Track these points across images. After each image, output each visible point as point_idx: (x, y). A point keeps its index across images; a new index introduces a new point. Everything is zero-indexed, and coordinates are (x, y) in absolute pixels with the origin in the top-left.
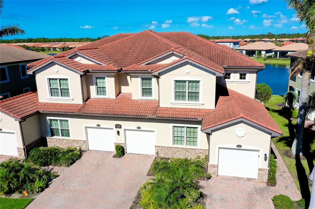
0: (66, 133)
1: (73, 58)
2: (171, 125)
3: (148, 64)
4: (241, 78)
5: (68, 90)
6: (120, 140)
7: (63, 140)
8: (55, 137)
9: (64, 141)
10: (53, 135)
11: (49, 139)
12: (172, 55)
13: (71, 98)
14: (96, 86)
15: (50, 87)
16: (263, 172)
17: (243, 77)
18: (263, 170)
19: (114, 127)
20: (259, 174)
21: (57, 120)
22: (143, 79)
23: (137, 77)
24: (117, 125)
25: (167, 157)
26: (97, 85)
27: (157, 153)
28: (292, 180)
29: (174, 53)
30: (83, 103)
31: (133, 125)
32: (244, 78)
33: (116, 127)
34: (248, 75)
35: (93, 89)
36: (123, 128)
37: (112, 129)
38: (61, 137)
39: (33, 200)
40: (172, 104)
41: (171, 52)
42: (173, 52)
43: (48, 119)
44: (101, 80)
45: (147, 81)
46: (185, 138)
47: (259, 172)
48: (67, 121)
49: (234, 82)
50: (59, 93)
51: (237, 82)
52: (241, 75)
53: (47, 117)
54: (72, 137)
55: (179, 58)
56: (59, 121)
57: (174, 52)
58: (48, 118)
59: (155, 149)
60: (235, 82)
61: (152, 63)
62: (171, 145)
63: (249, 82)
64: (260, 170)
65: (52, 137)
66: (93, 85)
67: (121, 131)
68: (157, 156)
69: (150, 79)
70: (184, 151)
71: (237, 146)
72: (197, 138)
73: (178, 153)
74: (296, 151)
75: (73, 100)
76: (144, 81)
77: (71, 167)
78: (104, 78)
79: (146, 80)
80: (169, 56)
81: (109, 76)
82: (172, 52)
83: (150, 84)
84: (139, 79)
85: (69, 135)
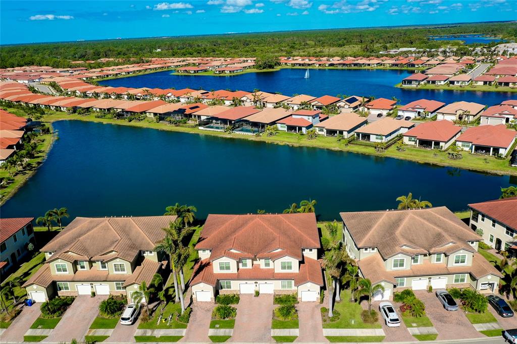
0: (229, 287)
2: (281, 281)
4: (310, 251)
5: (229, 267)
6: (257, 289)
9: (228, 291)
10: (222, 288)
11: (220, 290)
13: (231, 270)
15: (220, 266)
19: (254, 283)
20: (317, 300)
21: (224, 282)
24: (256, 282)
30: (237, 272)
31: (263, 282)
34: (313, 250)
38: (226, 289)
39: (235, 320)
40: (280, 271)
44: (244, 261)
45: (267, 261)
46: (287, 286)
48: (230, 282)
50: (225, 268)
54: (232, 289)
58: (220, 281)
59: (274, 291)
60: (307, 253)
61: (270, 252)
66: (241, 263)
67: (257, 284)
68: (275, 294)
70: (287, 291)
71: (308, 290)
73: (284, 292)
77: (239, 304)
84: (263, 260)
85: (230, 288)
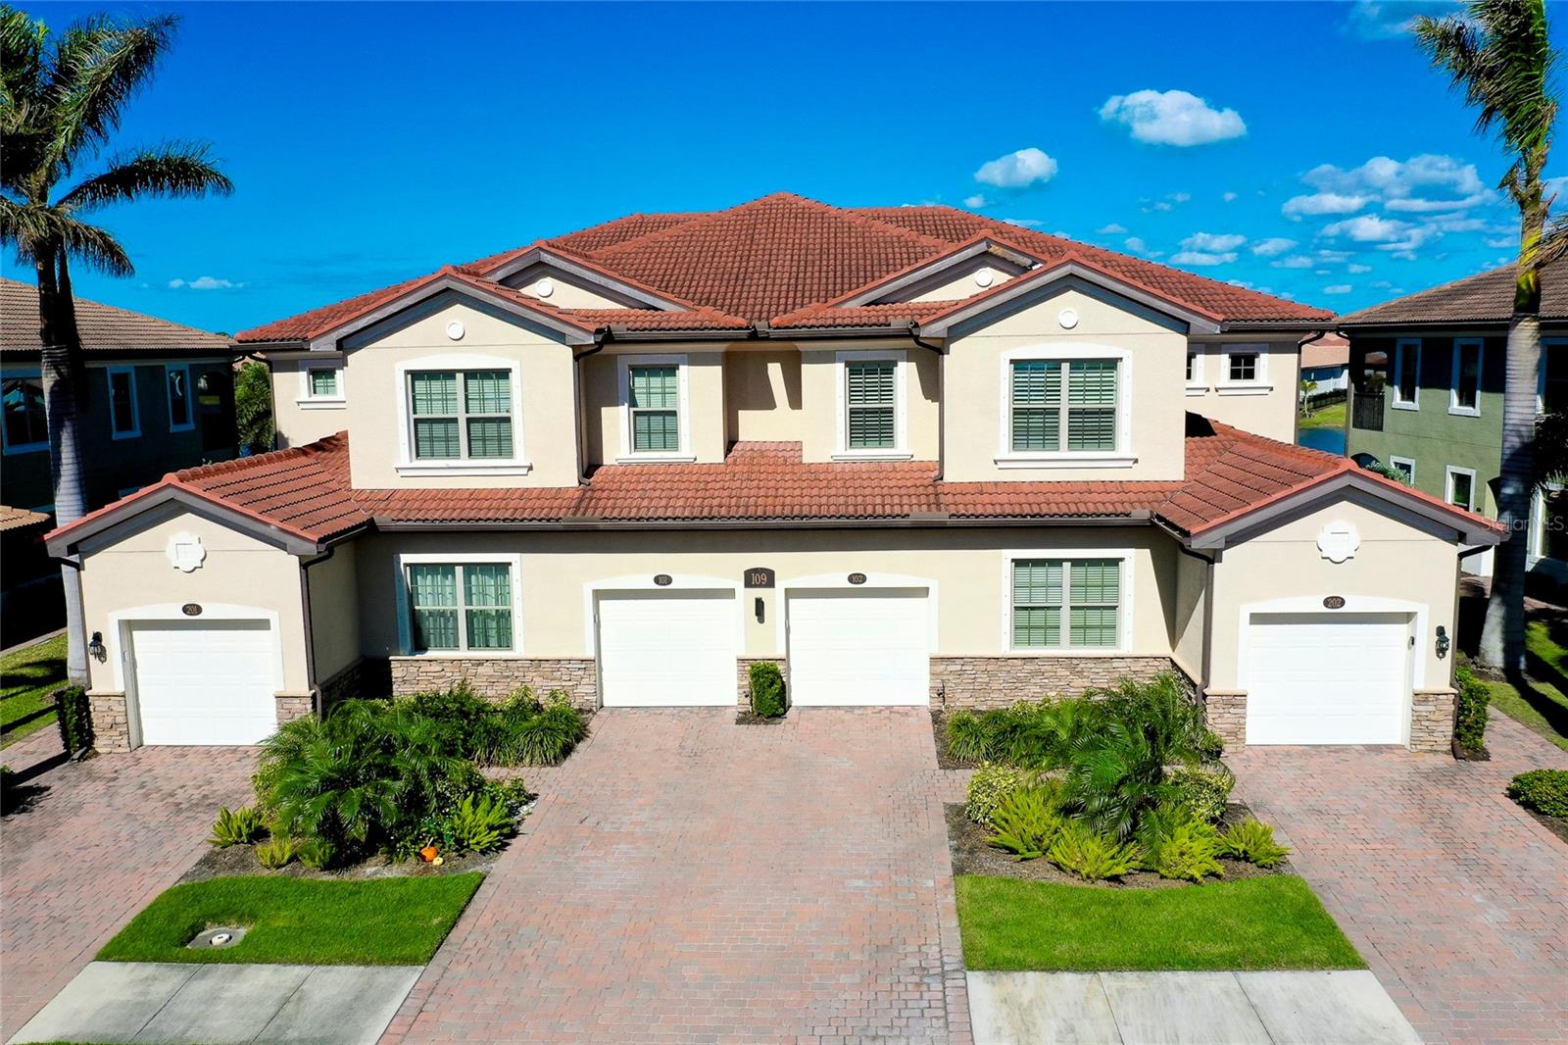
0: (493, 628)
1: (516, 281)
2: (1004, 557)
3: (876, 302)
4: (1235, 375)
5: (504, 426)
6: (767, 646)
7: (480, 663)
8: (430, 654)
9: (480, 669)
10: (420, 646)
11: (401, 667)
12: (984, 259)
13: (520, 457)
14: (632, 409)
15: (415, 412)
16: (1432, 708)
17: (1243, 367)
18: (1431, 698)
19: (739, 584)
20: (1417, 720)
21: (448, 569)
22: (854, 368)
23: (827, 358)
24: (756, 571)
25: (984, 708)
26: (633, 403)
27: (941, 694)
28: (1540, 738)
29: (991, 250)
30: (580, 483)
31: (830, 566)
32: (1250, 375)
33: (748, 584)
34: (1265, 362)
35: (616, 421)
36: (781, 584)
37: (729, 593)
38: (464, 652)
39: (484, 878)
40: (1001, 465)
41: (980, 246)
42: (989, 246)
43: (406, 565)
44: (656, 382)
45: (874, 378)
46: (1065, 612)
47: (1416, 708)
48: (503, 568)
49: (1208, 390)
50: (457, 439)
51: (1221, 392)
52: (1235, 360)
53: (402, 555)
54: (523, 646)
55: (1011, 274)
56: (459, 570)
57: (994, 249)
58: (406, 558)
59: (932, 674)
60: (1212, 390)
61: (893, 299)
62: (1004, 647)
63: (1272, 389)
64: (1421, 698)
65: (418, 657)
66: (615, 403)
67: (773, 597)
68: (938, 705)
69: (888, 368)
70: (1062, 672)
71: (1326, 603)
72: (1115, 608)
73: (1035, 684)
74: (1506, 651)
75: (530, 468)
76: (859, 379)
77: (567, 764)
78: (671, 370)
79: (869, 373)
80: (967, 266)
81: (696, 360)
82: (982, 247)
83: (887, 390)
84: (839, 370)
85: (505, 640)
